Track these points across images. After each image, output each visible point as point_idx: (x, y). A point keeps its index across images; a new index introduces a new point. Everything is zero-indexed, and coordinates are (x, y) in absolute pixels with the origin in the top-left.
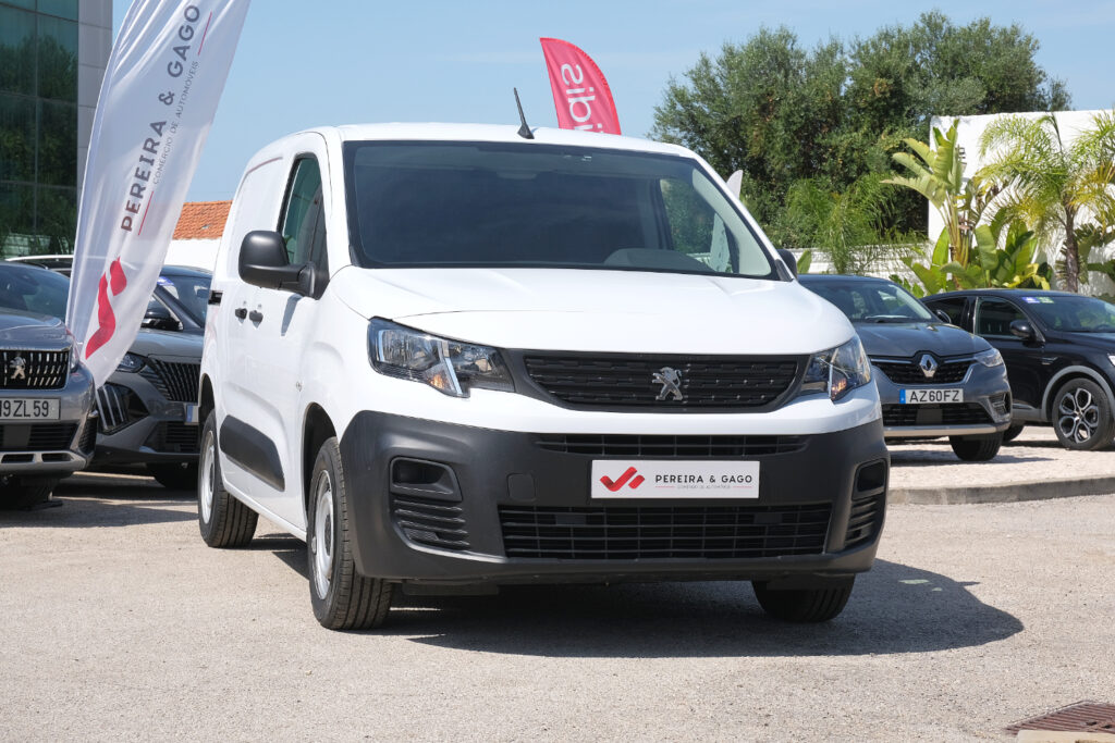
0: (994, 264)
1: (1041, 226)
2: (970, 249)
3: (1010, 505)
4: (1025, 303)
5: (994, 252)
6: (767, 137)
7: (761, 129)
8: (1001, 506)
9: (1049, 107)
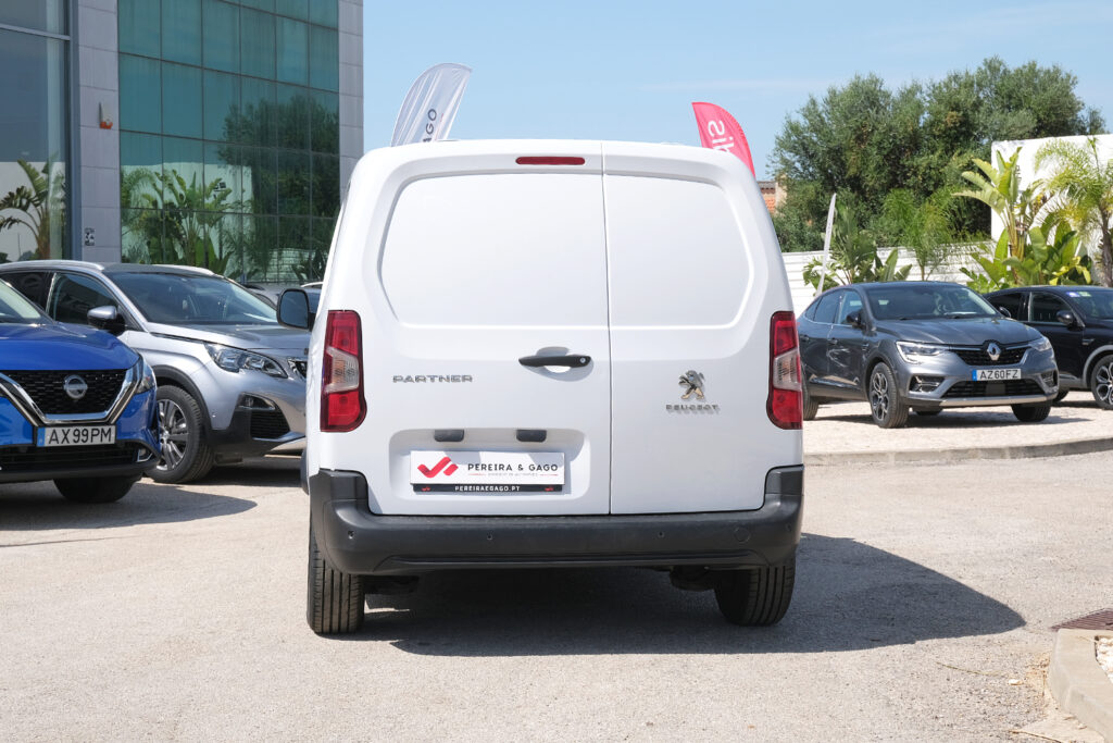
0: (1045, 257)
1: (1083, 228)
2: (1025, 246)
3: (1057, 458)
4: (1068, 296)
5: (1045, 248)
6: (862, 160)
7: (858, 154)
8: (1050, 459)
9: (1088, 130)
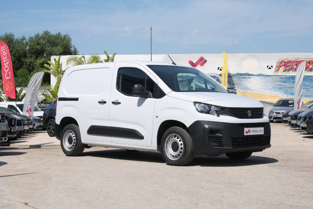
9: (73, 54)
